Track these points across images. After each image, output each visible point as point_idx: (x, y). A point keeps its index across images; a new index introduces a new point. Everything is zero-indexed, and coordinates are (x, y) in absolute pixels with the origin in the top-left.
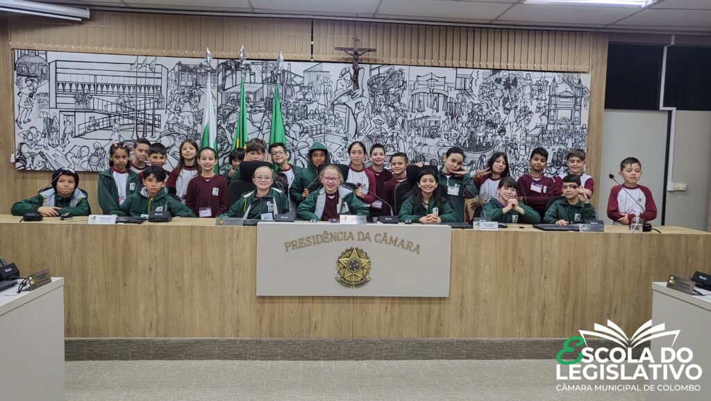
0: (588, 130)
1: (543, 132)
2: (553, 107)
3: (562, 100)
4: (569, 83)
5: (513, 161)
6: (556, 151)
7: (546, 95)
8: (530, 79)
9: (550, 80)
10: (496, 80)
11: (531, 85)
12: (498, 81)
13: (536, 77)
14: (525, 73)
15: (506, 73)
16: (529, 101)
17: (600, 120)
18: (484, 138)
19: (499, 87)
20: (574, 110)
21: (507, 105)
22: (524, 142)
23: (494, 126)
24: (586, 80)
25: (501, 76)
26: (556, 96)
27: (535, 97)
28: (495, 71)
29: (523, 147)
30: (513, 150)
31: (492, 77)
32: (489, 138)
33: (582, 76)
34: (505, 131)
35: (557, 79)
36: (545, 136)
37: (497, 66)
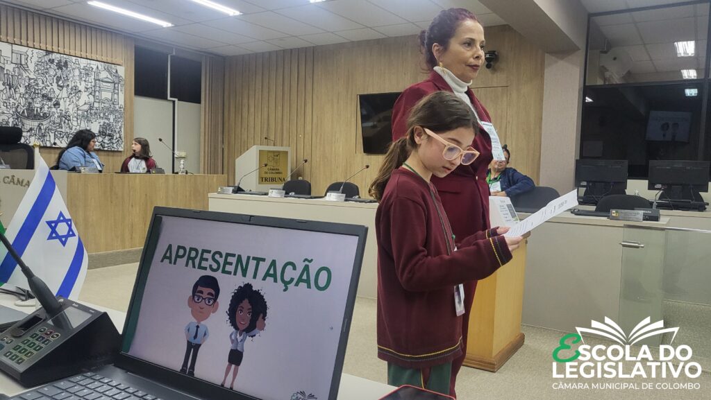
0: (124, 110)
1: (91, 108)
2: (98, 89)
3: (104, 84)
4: (109, 71)
5: (68, 130)
6: (102, 124)
7: (92, 78)
8: (79, 64)
9: (95, 67)
10: (50, 60)
11: (79, 69)
12: (52, 61)
13: (83, 62)
14: (74, 58)
15: (58, 56)
16: (78, 82)
17: (132, 103)
18: (41, 109)
19: (52, 66)
20: (114, 93)
21: (60, 83)
22: (75, 115)
23: (50, 99)
24: (121, 71)
25: (53, 58)
26: (99, 80)
27: (84, 79)
28: (48, 52)
29: (75, 119)
30: (66, 121)
31: (46, 57)
32: (46, 109)
33: (118, 67)
34: (59, 104)
35: (100, 67)
36: (93, 112)
37: (49, 49)
